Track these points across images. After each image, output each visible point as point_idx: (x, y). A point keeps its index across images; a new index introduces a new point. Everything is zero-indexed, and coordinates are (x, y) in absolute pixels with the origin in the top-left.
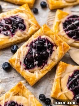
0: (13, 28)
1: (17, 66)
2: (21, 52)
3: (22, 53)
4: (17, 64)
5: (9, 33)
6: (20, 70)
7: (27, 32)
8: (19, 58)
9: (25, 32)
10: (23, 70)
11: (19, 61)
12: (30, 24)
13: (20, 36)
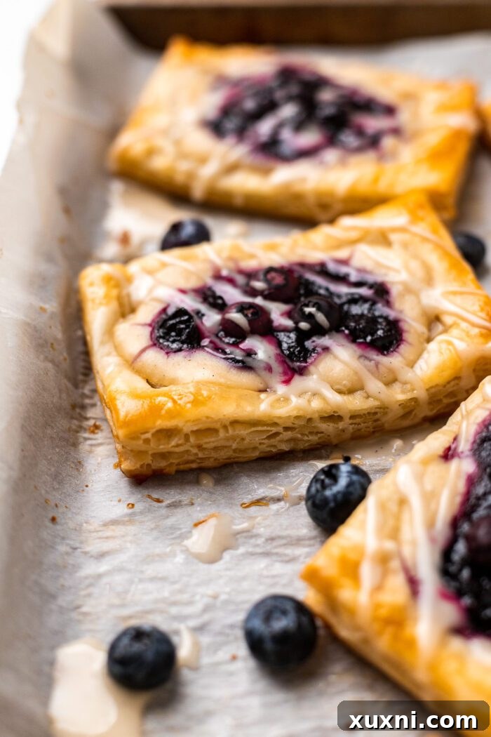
0: (304, 325)
1: (377, 606)
2: (403, 502)
3: (416, 502)
4: (378, 588)
5: (262, 350)
6: (411, 644)
7: (411, 365)
8: (389, 545)
9: (393, 361)
10: (442, 644)
11: (395, 564)
12: (434, 320)
13: (351, 391)
